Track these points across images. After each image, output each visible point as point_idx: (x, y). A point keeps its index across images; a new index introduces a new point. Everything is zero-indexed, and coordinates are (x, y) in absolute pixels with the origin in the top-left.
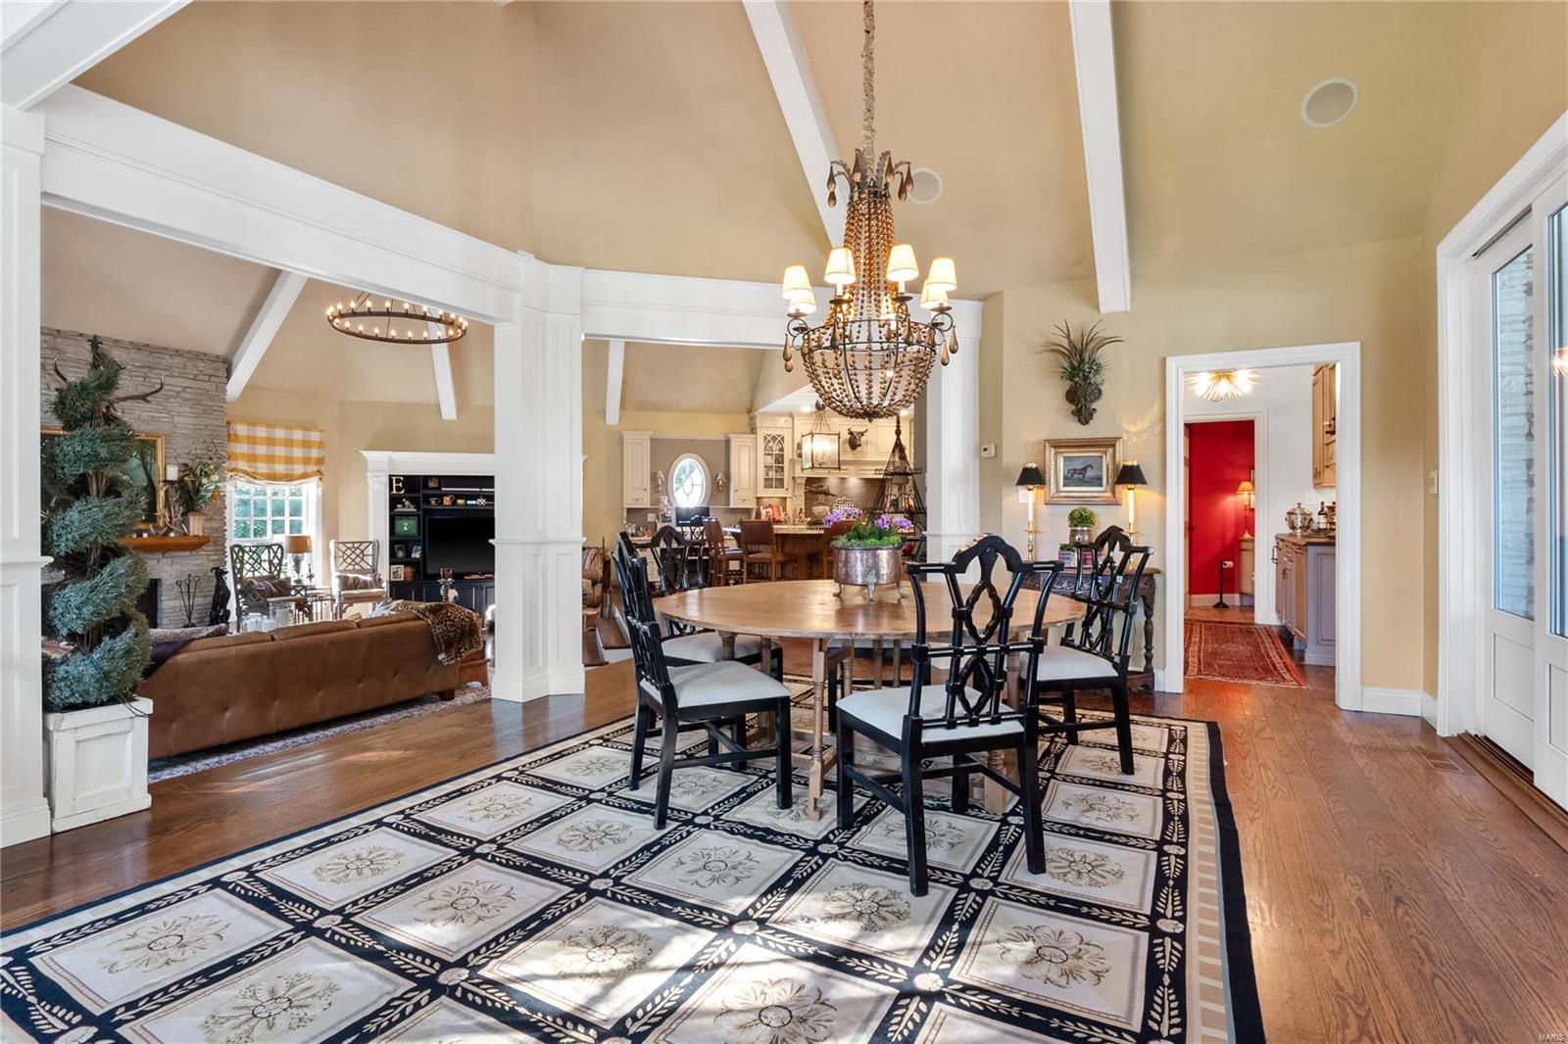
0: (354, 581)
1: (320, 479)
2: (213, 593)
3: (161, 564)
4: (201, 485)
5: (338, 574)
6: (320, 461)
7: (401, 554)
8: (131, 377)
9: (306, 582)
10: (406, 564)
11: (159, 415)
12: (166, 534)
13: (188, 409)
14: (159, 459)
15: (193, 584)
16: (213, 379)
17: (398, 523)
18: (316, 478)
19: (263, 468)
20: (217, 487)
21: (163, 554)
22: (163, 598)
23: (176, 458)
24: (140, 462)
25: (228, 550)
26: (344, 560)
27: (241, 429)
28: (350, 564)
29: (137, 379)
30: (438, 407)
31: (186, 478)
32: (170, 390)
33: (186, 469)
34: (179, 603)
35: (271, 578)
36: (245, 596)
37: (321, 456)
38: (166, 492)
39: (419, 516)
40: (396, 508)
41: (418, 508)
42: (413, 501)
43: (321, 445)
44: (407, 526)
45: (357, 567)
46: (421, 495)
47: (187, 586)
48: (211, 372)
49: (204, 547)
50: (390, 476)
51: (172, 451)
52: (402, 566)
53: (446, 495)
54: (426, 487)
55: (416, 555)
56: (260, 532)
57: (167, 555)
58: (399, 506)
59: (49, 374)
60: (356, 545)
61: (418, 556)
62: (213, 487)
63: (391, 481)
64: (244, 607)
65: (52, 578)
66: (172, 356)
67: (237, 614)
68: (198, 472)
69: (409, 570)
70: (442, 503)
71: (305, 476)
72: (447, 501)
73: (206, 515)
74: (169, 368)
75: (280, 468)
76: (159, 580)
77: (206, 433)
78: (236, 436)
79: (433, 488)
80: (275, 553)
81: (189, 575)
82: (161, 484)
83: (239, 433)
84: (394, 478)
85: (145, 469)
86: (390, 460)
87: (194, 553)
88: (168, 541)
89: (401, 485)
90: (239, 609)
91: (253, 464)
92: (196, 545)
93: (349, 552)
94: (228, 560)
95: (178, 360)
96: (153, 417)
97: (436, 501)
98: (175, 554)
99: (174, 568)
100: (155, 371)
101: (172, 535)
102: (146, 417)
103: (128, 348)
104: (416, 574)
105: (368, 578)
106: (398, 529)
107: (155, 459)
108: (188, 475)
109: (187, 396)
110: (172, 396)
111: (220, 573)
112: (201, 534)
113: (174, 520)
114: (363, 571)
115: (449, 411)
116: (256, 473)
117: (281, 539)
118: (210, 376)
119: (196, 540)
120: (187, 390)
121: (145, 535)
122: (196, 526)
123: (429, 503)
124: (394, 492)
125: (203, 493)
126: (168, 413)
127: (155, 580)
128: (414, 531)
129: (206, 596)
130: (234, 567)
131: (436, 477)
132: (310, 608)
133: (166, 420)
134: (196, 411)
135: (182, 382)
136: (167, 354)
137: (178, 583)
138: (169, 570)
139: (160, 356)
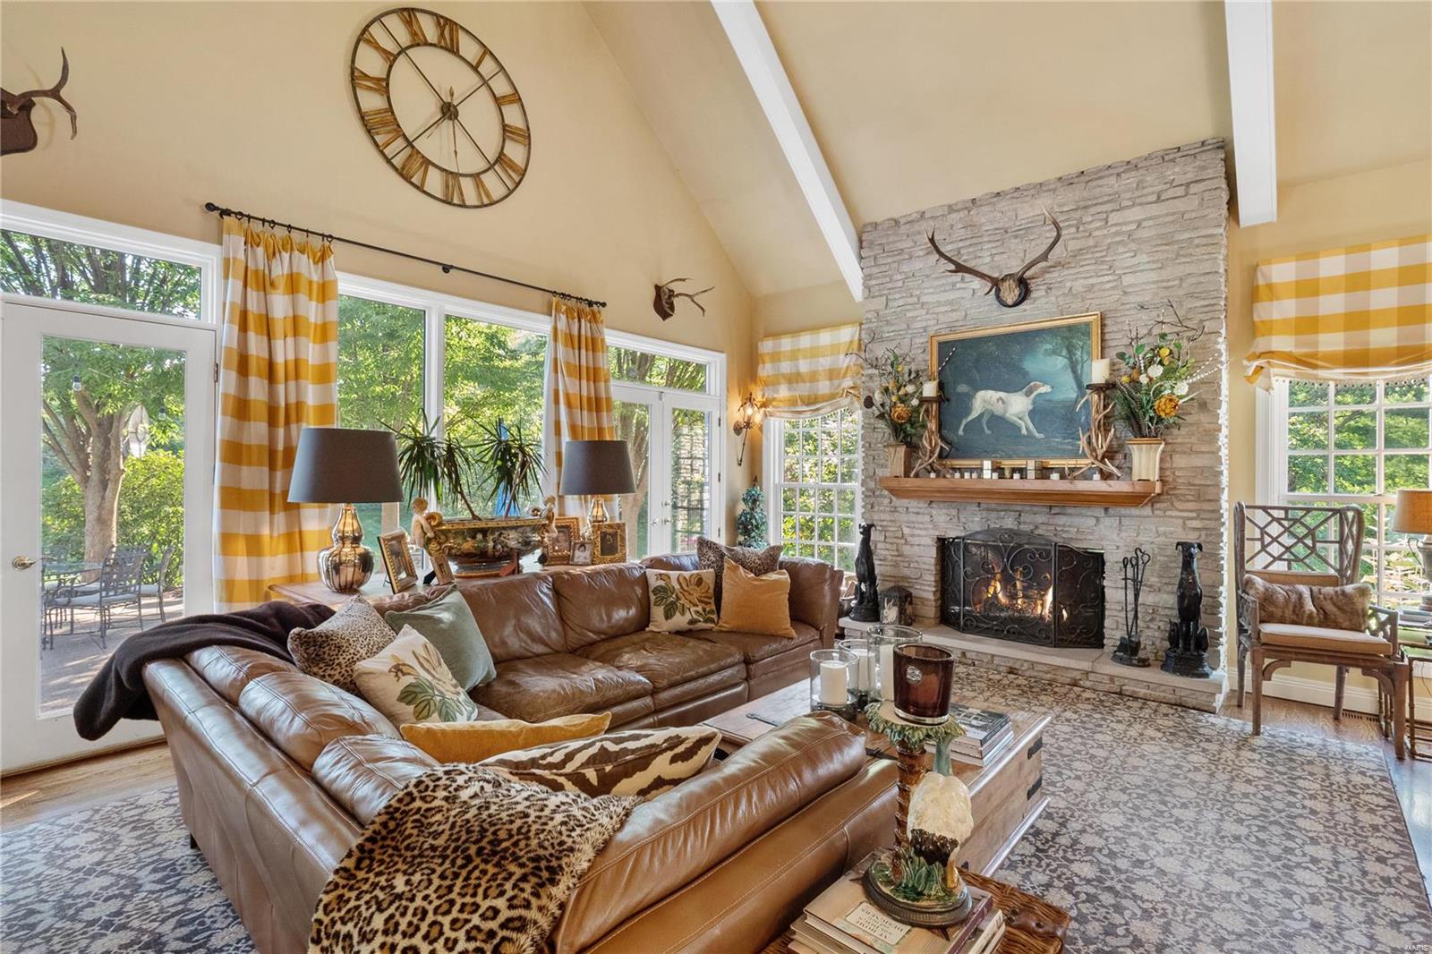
3: (1102, 526)
11: (1101, 279)
13: (1144, 258)
14: (1095, 351)
16: (1194, 188)
21: (1106, 510)
22: (1105, 583)
24: (1065, 361)
27: (1281, 272)
31: (1123, 379)
32: (1117, 234)
33: (1125, 365)
48: (1190, 176)
51: (1117, 335)
57: (1111, 511)
66: (1119, 175)
74: (1115, 197)
75: (1383, 338)
76: (1103, 552)
78: (1270, 286)
83: (1275, 280)
85: (1074, 371)
95: (1131, 179)
96: (1092, 285)
98: (1123, 511)
99: (1124, 534)
100: (1092, 210)
101: (1097, 477)
102: (1081, 289)
103: (1055, 189)
107: (1089, 353)
109: (1145, 234)
118: (1188, 185)
120: (1145, 224)
122: (1144, 463)
126: (1115, 273)
133: (1108, 286)
134: (1161, 256)
135: (1135, 214)
136: (1111, 175)
137: (1125, 562)
138: (1115, 537)
139: (1100, 182)
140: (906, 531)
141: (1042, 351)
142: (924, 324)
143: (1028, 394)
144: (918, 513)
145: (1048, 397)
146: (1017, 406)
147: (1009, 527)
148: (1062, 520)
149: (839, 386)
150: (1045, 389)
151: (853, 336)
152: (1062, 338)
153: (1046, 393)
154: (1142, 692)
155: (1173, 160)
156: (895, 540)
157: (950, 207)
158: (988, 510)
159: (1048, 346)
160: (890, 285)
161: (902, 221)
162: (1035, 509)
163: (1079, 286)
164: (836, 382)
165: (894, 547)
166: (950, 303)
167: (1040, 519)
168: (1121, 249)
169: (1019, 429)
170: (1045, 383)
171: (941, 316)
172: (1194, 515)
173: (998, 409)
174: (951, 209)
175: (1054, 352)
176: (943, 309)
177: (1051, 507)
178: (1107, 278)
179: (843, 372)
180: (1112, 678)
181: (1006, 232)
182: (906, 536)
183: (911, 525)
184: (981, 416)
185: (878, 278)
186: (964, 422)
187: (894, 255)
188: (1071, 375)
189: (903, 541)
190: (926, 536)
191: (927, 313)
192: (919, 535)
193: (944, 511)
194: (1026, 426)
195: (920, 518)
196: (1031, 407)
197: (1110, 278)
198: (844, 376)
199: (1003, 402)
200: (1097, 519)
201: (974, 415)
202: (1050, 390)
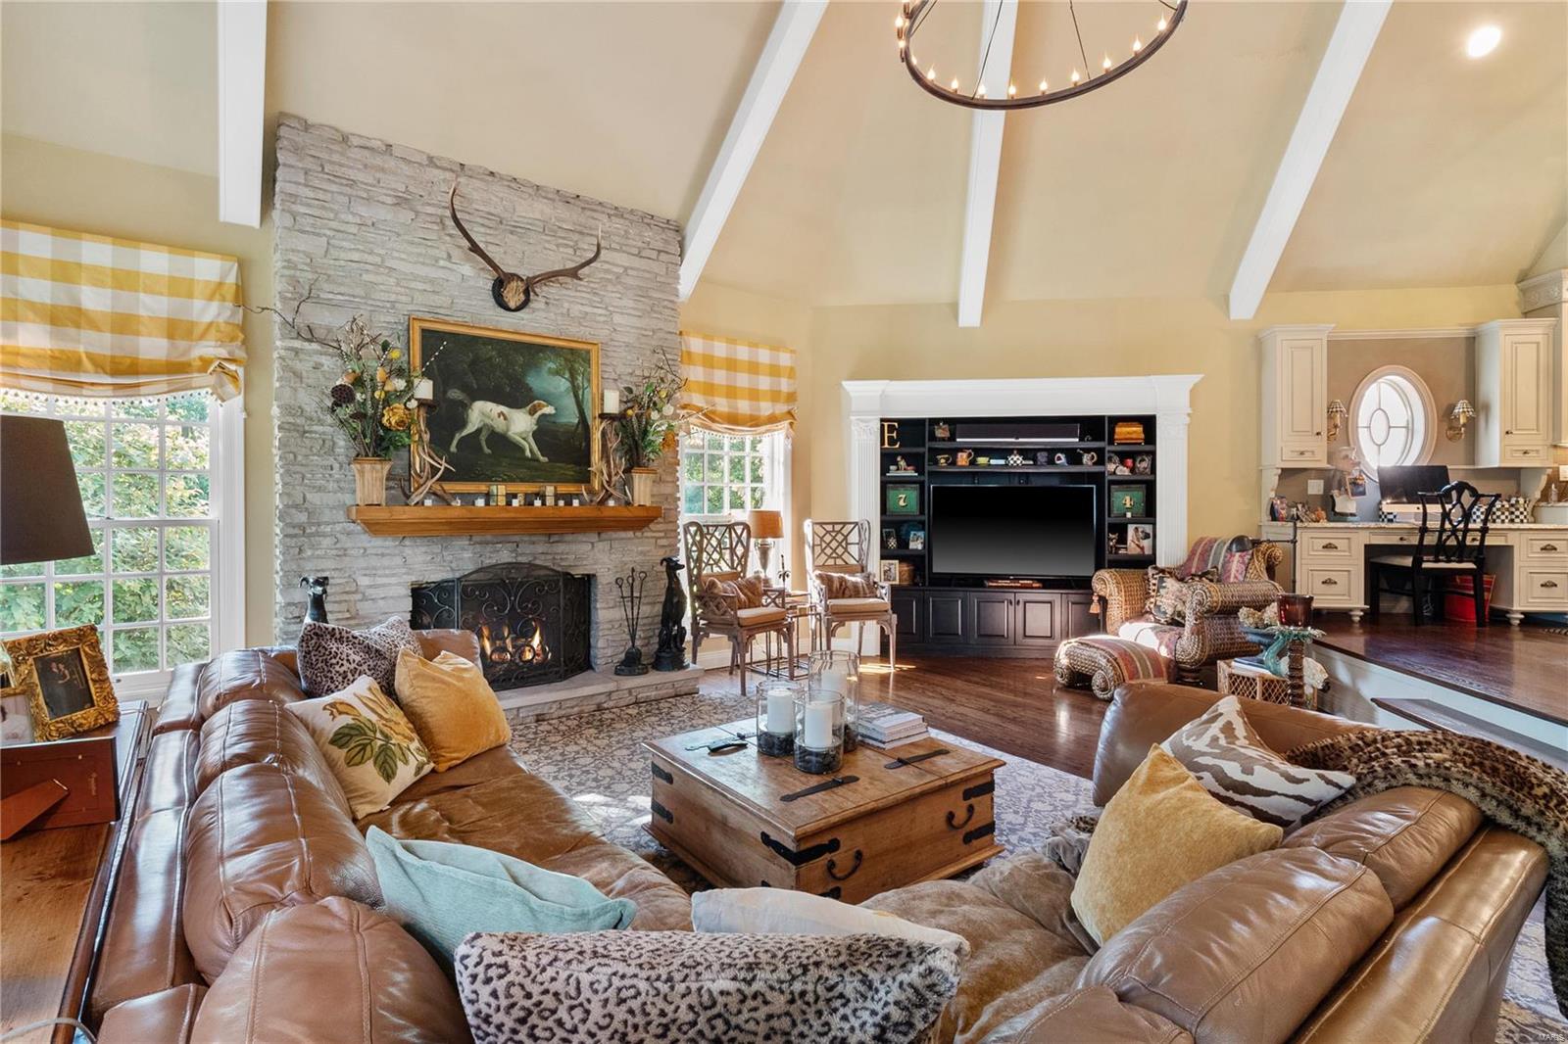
0: (841, 585)
1: (791, 424)
2: (663, 599)
3: (596, 550)
4: (649, 423)
5: (818, 572)
6: (791, 397)
7: (892, 543)
8: (558, 246)
9: (777, 584)
10: (902, 559)
11: (595, 310)
12: (603, 502)
13: (631, 304)
14: (594, 381)
15: (637, 583)
16: (663, 257)
17: (891, 494)
18: (785, 424)
19: (721, 404)
20: (670, 427)
21: (599, 534)
22: (598, 606)
23: (615, 380)
24: (568, 384)
25: (681, 530)
26: (823, 550)
27: (695, 344)
28: (830, 557)
29: (566, 250)
30: (954, 308)
31: (630, 412)
32: (607, 271)
33: (630, 398)
34: (618, 614)
35: (734, 576)
36: (704, 605)
37: (791, 390)
38: (604, 434)
39: (922, 484)
40: (888, 471)
41: (920, 470)
42: (914, 460)
43: (791, 373)
44: (905, 500)
45: (839, 562)
46: (926, 450)
47: (631, 586)
48: (660, 245)
49: (651, 526)
50: (883, 420)
51: (610, 369)
52: (897, 562)
53: (961, 450)
54: (933, 438)
55: (916, 545)
56: (716, 503)
57: (603, 535)
58: (892, 468)
59: (450, 235)
60: (838, 528)
61: (920, 547)
62: (664, 428)
63: (882, 426)
64: (702, 622)
65: (452, 570)
66: (609, 216)
67: (692, 634)
68: (646, 400)
69: (905, 568)
70: (954, 463)
71: (773, 419)
72: (963, 459)
73: (654, 472)
75: (743, 406)
76: (594, 575)
77: (654, 343)
78: (689, 353)
79: (943, 439)
80: (739, 537)
81: (633, 570)
82: (598, 421)
83: (693, 349)
84: (886, 424)
85: (576, 396)
86: (884, 397)
87: (639, 534)
88: (606, 513)
89: (894, 435)
90: (695, 623)
91: (710, 398)
92: (641, 521)
93: (828, 538)
94: (681, 546)
95: (618, 224)
96: (587, 313)
97: (947, 459)
98: (615, 535)
99: (613, 557)
101: (611, 503)
102: (577, 314)
103: (553, 200)
104: (913, 575)
105: (858, 579)
106: (890, 505)
107: (589, 381)
108: (631, 408)
109: (630, 281)
110: (609, 280)
111: (672, 567)
112: (648, 504)
113: (614, 479)
114: (847, 568)
115: (970, 314)
116: (714, 412)
117: (743, 515)
118: (659, 251)
119: (642, 513)
120: (630, 272)
121: (576, 503)
122: (643, 490)
123: (936, 462)
124: (886, 446)
125: (651, 437)
126: (606, 308)
127: (588, 575)
128: (914, 508)
129: (653, 604)
130: (689, 557)
131: (946, 421)
132: (790, 627)
133: (602, 319)
134: (640, 306)
135: (622, 259)
136: (603, 213)
137: (619, 582)
138: (606, 560)
139: (595, 215)
140: (364, 581)
141: (546, 369)
142: (393, 297)
143: (532, 413)
144: (383, 555)
145: (553, 419)
146: (520, 424)
147: (506, 561)
148: (561, 548)
149: (188, 351)
150: (549, 410)
151: (224, 275)
152: (566, 359)
153: (550, 415)
154: (653, 694)
155: (649, 225)
156: (345, 597)
157: (431, 159)
158: (480, 543)
159: (552, 365)
160: (334, 224)
161: (355, 141)
162: (534, 539)
163: (576, 309)
164: (182, 344)
165: (344, 607)
166: (432, 281)
167: (540, 548)
168: (610, 288)
169: (522, 450)
170: (549, 403)
171: (417, 295)
172: (662, 534)
173: (499, 425)
174: (431, 161)
175: (557, 373)
176: (421, 286)
177: (550, 535)
178: (600, 311)
179: (198, 331)
180: (630, 691)
181: (501, 222)
182: (362, 589)
183: (370, 572)
184: (479, 431)
185: (309, 205)
186: (458, 437)
187: (342, 184)
188: (573, 400)
189: (359, 596)
190: (399, 584)
191: (398, 284)
192: (384, 585)
193: (424, 549)
194: (530, 447)
195: (386, 561)
196: (535, 428)
197: (603, 312)
198: (202, 337)
199: (505, 419)
200: (592, 543)
201: (470, 429)
202: (553, 412)
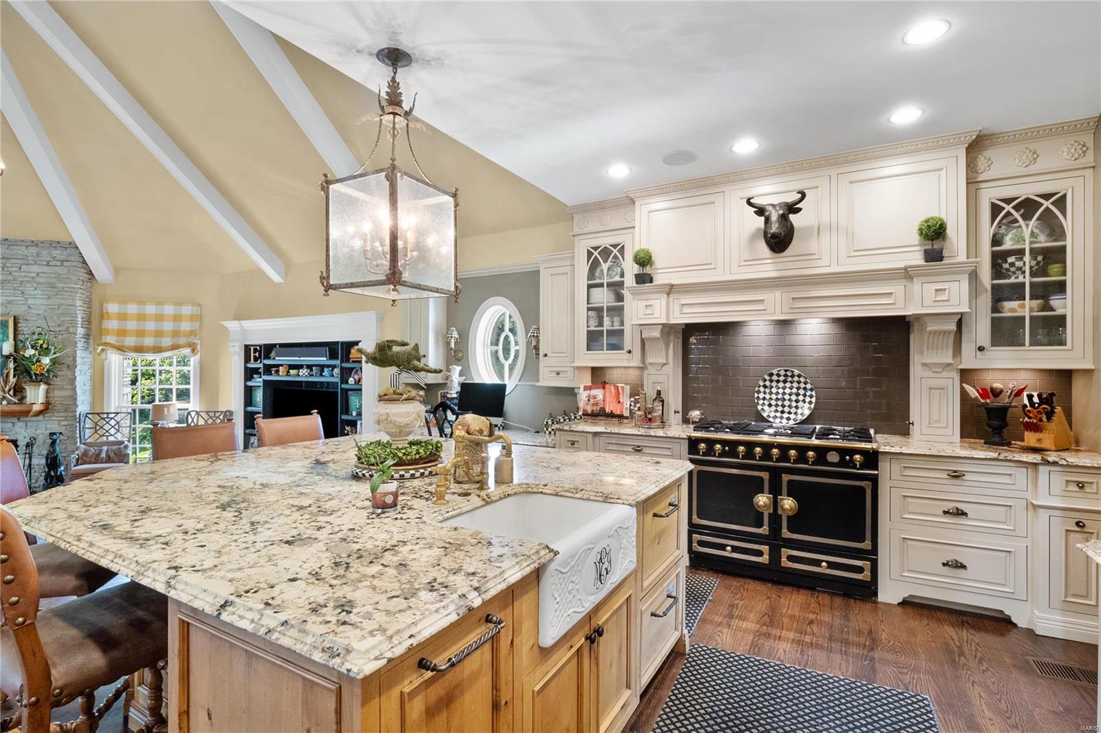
3: (16, 426)
13: (40, 292)
16: (65, 264)
17: (254, 393)
18: (188, 350)
19: (130, 341)
21: (19, 419)
27: (112, 308)
32: (26, 277)
40: (249, 381)
46: (261, 366)
48: (63, 258)
50: (246, 346)
53: (283, 365)
57: (21, 419)
63: (248, 349)
66: (27, 246)
70: (279, 375)
72: (282, 371)
74: (25, 258)
75: (149, 341)
79: (273, 358)
83: (110, 311)
84: (252, 348)
89: (257, 355)
91: (122, 338)
95: (33, 250)
97: (274, 371)
99: (28, 431)
100: (12, 261)
101: (5, 403)
107: (7, 337)
109: (41, 280)
118: (62, 261)
120: (40, 275)
122: (33, 395)
124: (248, 364)
133: (21, 302)
134: (49, 293)
135: (36, 269)
136: (23, 245)
138: (24, 432)
139: (17, 247)
155: (55, 247)
168: (28, 285)
172: (62, 418)
178: (19, 298)
197: (22, 298)
200: (13, 423)
